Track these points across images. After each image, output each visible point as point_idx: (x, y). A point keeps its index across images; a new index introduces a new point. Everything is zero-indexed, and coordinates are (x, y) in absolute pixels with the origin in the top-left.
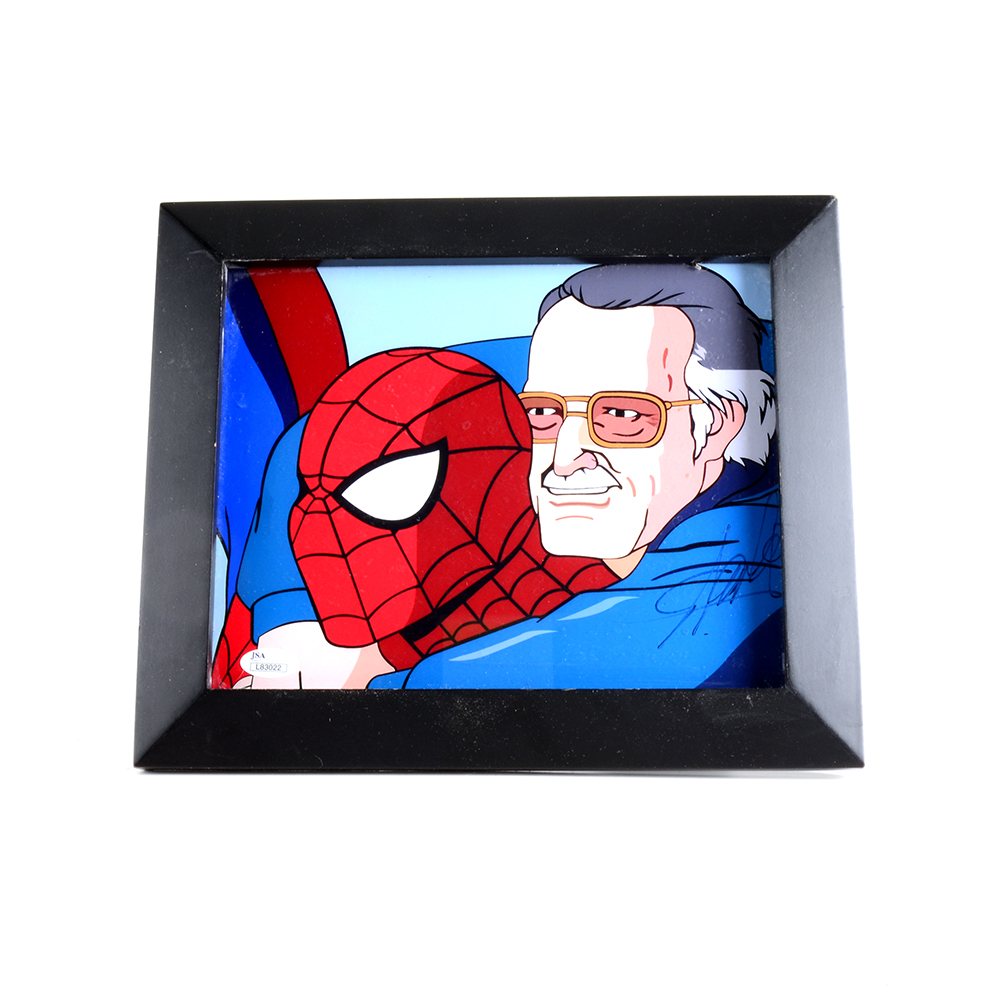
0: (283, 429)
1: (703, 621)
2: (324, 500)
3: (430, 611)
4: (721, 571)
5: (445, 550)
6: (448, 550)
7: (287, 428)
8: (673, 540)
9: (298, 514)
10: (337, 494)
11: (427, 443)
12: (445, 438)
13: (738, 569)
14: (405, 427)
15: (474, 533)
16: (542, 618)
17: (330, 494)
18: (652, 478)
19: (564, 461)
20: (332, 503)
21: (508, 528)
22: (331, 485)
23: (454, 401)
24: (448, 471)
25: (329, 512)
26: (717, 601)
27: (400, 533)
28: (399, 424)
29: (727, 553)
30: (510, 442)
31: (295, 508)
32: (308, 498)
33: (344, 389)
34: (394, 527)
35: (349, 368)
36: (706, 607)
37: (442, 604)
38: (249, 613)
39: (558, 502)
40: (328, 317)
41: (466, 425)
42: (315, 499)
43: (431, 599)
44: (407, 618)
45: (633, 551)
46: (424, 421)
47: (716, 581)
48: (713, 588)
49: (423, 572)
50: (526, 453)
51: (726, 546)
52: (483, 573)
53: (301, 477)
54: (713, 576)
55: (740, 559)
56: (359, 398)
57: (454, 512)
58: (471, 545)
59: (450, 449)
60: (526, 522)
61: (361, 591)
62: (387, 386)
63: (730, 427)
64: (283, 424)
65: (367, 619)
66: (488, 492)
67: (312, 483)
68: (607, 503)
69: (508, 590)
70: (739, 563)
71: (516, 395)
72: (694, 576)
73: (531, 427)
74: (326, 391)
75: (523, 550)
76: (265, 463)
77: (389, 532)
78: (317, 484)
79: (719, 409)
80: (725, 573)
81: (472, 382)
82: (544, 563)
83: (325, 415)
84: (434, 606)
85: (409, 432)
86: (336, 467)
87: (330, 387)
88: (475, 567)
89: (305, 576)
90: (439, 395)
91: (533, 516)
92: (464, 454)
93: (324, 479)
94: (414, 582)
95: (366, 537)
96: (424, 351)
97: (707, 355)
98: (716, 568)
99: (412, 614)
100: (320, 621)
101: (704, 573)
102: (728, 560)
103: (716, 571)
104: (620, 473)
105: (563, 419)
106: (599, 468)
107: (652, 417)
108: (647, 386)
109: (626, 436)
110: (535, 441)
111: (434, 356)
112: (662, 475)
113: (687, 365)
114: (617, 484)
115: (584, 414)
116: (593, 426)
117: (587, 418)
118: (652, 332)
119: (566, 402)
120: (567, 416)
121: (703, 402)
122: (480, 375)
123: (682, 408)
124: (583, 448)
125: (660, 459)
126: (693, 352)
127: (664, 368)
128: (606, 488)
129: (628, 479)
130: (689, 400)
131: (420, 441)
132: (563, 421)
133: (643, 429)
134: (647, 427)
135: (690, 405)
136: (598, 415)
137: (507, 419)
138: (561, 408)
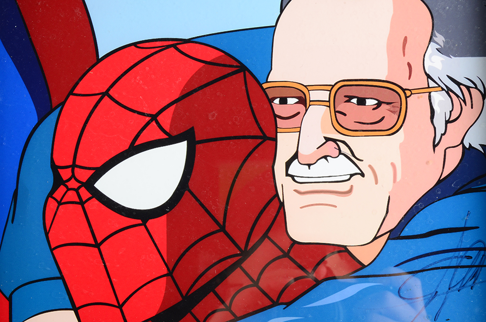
0: (37, 122)
1: (445, 306)
2: (77, 190)
3: (180, 299)
4: (462, 257)
5: (194, 239)
6: (196, 238)
7: (41, 120)
8: (414, 227)
9: (52, 204)
10: (89, 185)
11: (175, 133)
12: (193, 128)
13: (478, 255)
14: (154, 117)
15: (221, 221)
16: (288, 304)
17: (83, 184)
18: (393, 165)
19: (308, 149)
20: (85, 194)
21: (254, 217)
22: (84, 175)
23: (200, 92)
24: (196, 161)
25: (82, 203)
26: (458, 287)
27: (151, 223)
28: (148, 115)
29: (468, 239)
30: (255, 132)
31: (50, 199)
32: (62, 189)
33: (95, 81)
34: (144, 216)
35: (99, 61)
36: (447, 293)
37: (192, 292)
38: (7, 302)
39: (303, 190)
40: (78, 11)
41: (213, 116)
42: (68, 189)
43: (181, 288)
44: (158, 305)
45: (375, 238)
46: (172, 111)
47: (456, 267)
48: (454, 274)
49: (173, 261)
50: (270, 142)
51: (466, 233)
52: (230, 261)
53: (55, 168)
54: (454, 263)
55: (480, 245)
56: (108, 90)
57: (202, 201)
58: (219, 234)
59: (197, 140)
60: (272, 210)
61: (114, 280)
62: (135, 78)
63: (469, 114)
64: (37, 117)
65: (120, 306)
66: (234, 181)
67: (65, 174)
68: (350, 191)
69: (255, 278)
70: (479, 249)
71: (261, 85)
72: (435, 263)
73: (276, 116)
74: (77, 84)
75: (269, 239)
76: (20, 154)
77: (140, 222)
78: (70, 175)
79: (458, 96)
80: (465, 259)
81: (217, 72)
82: (289, 251)
83: (76, 108)
84: (184, 293)
85: (157, 123)
86: (89, 158)
87: (81, 79)
88: (223, 256)
89: (60, 266)
90: (186, 85)
91: (278, 205)
92: (211, 144)
93: (77, 170)
94: (164, 271)
95: (118, 227)
96: (171, 43)
97: (446, 43)
98: (457, 254)
99: (163, 303)
100: (76, 309)
101: (445, 259)
102: (468, 246)
103: (457, 257)
104: (363, 161)
105: (306, 107)
106: (341, 156)
107: (392, 104)
108: (387, 74)
109: (368, 124)
110: (279, 130)
111: (179, 47)
112: (402, 162)
113: (425, 53)
114: (359, 172)
115: (327, 103)
116: (335, 115)
117: (329, 107)
118: (391, 20)
119: (309, 91)
120: (310, 105)
121: (443, 89)
122: (225, 65)
123: (421, 96)
124: (326, 136)
125: (400, 146)
126: (431, 39)
127: (404, 55)
128: (349, 176)
129: (370, 166)
130: (429, 87)
131: (168, 131)
132: (306, 110)
133: (384, 117)
134: (387, 114)
135: (430, 93)
136: (340, 104)
137: (252, 108)
138: (304, 97)
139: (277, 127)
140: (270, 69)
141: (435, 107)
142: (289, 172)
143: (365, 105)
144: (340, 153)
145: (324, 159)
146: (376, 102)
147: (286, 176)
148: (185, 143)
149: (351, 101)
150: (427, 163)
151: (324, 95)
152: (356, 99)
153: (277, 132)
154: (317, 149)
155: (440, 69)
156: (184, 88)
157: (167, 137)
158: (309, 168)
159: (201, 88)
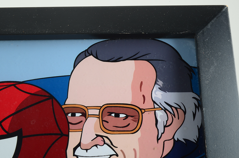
11: (11, 132)
12: (21, 129)
23: (27, 109)
30: (56, 131)
41: (33, 122)
50: (65, 137)
59: (23, 135)
71: (61, 106)
73: (69, 123)
81: (37, 99)
92: (31, 138)
96: (12, 83)
97: (164, 85)
104: (117, 147)
105: (86, 118)
106: (105, 145)
107: (134, 117)
108: (131, 101)
109: (120, 127)
110: (70, 130)
111: (17, 86)
112: (140, 148)
113: (153, 90)
114: (115, 154)
115: (97, 116)
116: (102, 122)
117: (99, 118)
118: (134, 73)
119: (88, 109)
120: (88, 117)
121: (162, 109)
122: (41, 96)
123: (150, 112)
124: (97, 134)
125: (138, 140)
126: (156, 83)
127: (141, 91)
128: (109, 156)
129: (121, 151)
130: (154, 108)
131: (7, 131)
132: (86, 120)
133: (130, 124)
134: (131, 122)
135: (155, 111)
136: (105, 117)
137: (55, 118)
138: (85, 113)
139: (69, 129)
140: (67, 98)
141: (158, 119)
142: (75, 154)
143: (119, 117)
144: (105, 143)
145: (95, 146)
146: (125, 116)
147: (73, 156)
148: (17, 137)
149: (112, 115)
150: (154, 149)
151: (96, 112)
152: (114, 114)
153: (69, 132)
154: (92, 141)
155: (161, 98)
156: (18, 107)
157: (6, 134)
158: (87, 152)
159: (28, 107)
